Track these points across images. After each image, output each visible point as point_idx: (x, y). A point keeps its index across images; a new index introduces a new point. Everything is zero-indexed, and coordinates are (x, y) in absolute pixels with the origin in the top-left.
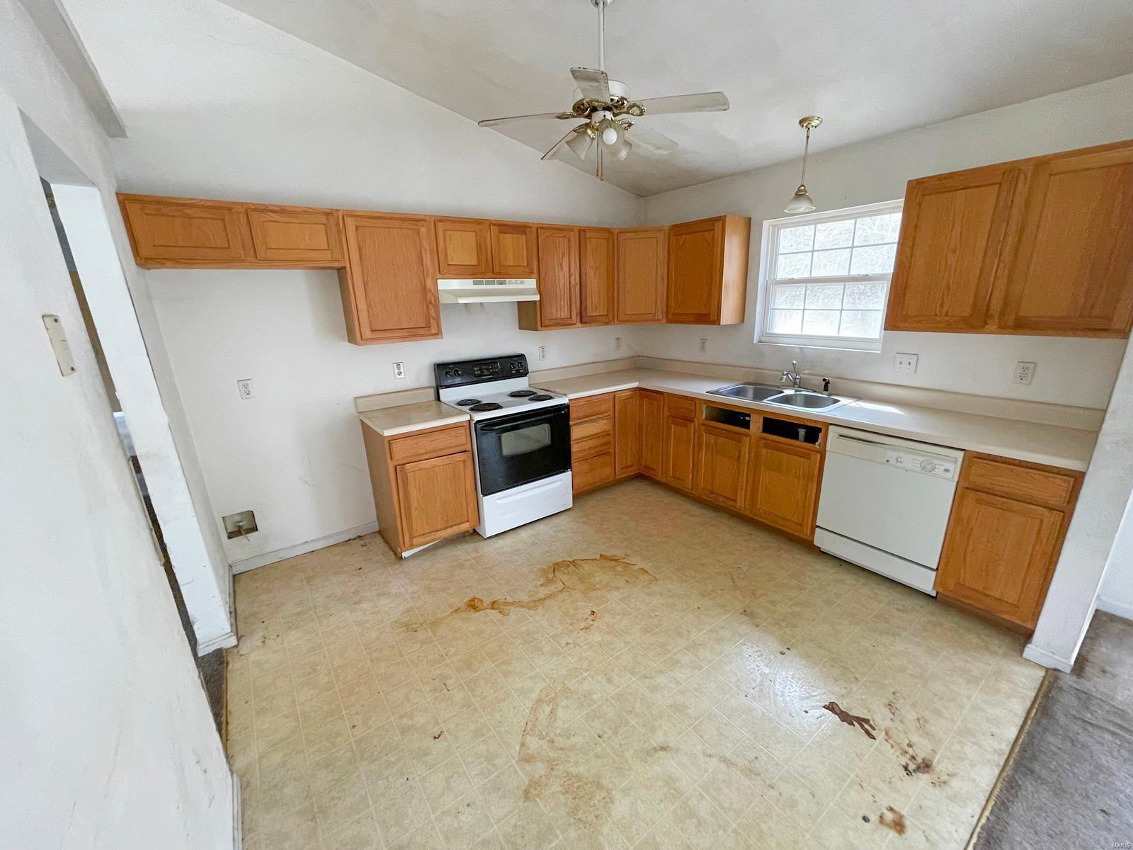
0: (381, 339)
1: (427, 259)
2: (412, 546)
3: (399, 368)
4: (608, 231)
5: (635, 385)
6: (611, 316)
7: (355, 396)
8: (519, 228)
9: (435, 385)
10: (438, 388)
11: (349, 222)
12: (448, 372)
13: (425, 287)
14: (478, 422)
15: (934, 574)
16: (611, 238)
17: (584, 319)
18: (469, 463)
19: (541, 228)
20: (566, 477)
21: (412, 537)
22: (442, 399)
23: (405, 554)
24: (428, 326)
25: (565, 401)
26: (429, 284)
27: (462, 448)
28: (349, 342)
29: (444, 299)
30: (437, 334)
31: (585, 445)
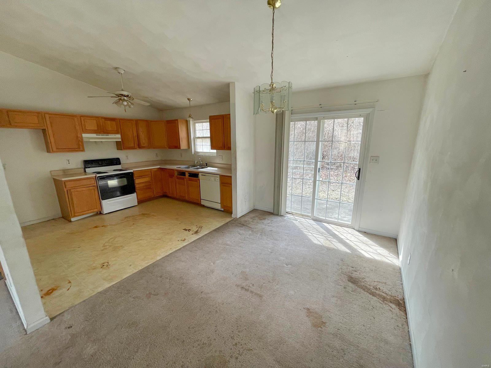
0: (60, 151)
1: (78, 128)
2: (75, 216)
3: (69, 162)
4: (146, 121)
5: (159, 167)
6: (151, 146)
7: (50, 170)
8: (112, 119)
9: (84, 167)
10: (85, 168)
11: (47, 116)
12: (88, 163)
13: (77, 137)
14: (98, 177)
15: (220, 204)
16: (148, 123)
17: (140, 147)
18: (96, 190)
19: (120, 119)
20: (134, 195)
21: (74, 213)
22: (87, 172)
23: (73, 219)
24: (79, 148)
25: (132, 171)
26: (79, 135)
27: (94, 185)
28: (48, 152)
29: (85, 140)
30: (83, 150)
31: (141, 185)
